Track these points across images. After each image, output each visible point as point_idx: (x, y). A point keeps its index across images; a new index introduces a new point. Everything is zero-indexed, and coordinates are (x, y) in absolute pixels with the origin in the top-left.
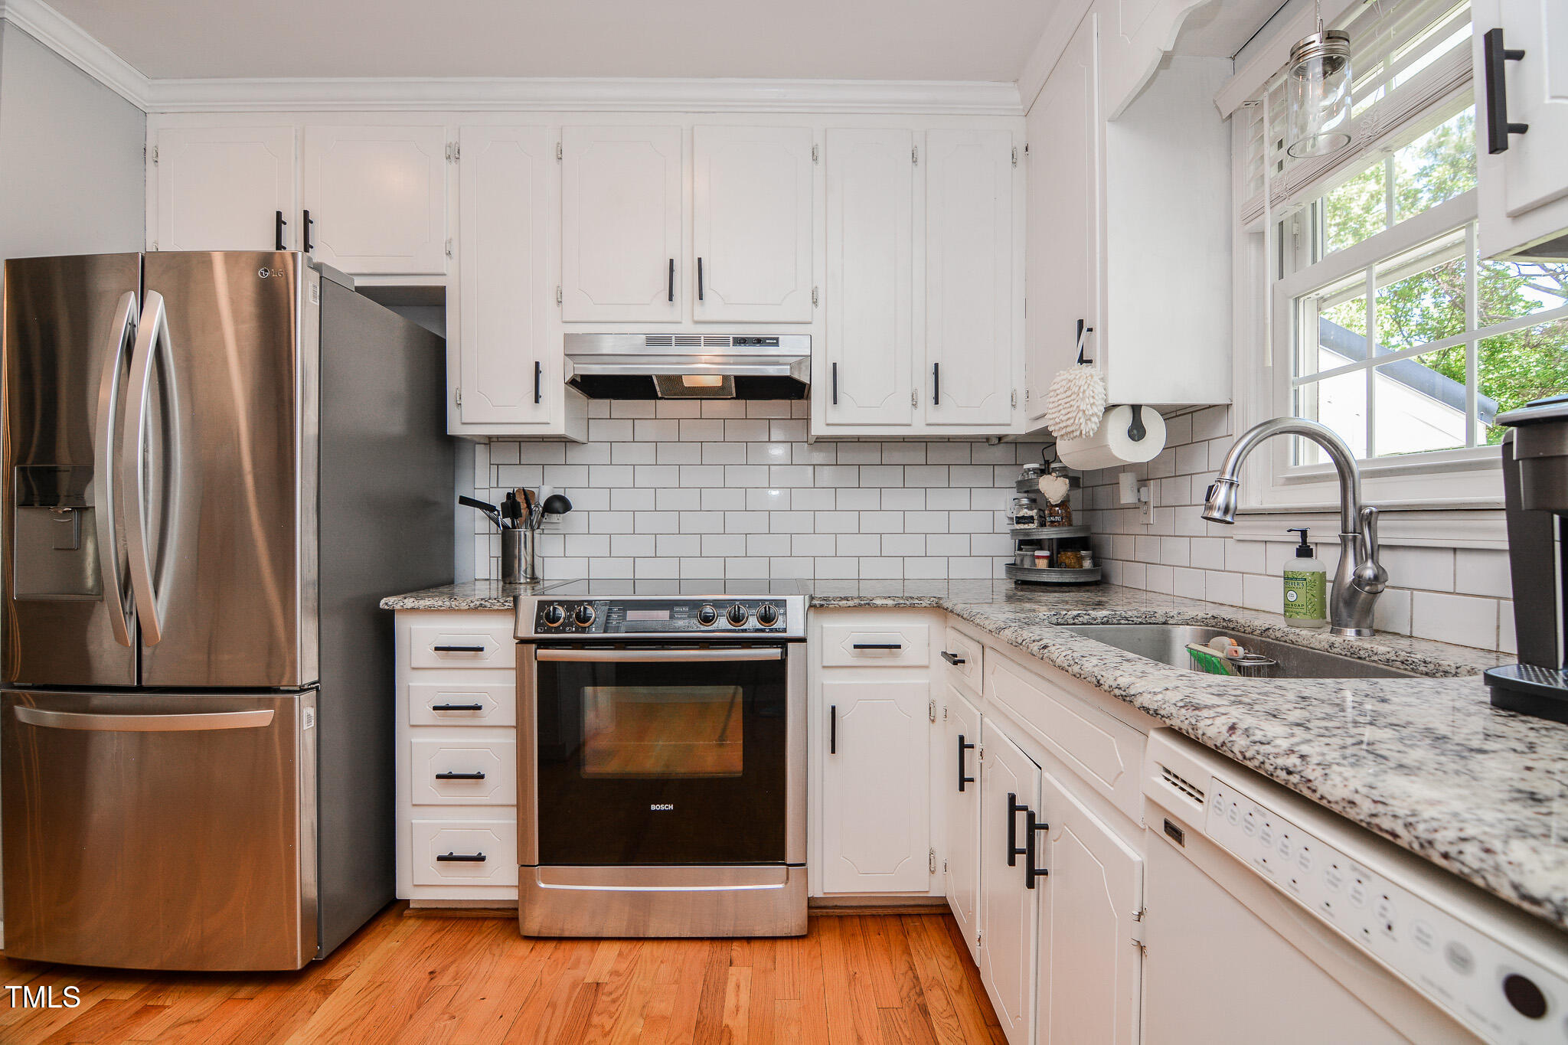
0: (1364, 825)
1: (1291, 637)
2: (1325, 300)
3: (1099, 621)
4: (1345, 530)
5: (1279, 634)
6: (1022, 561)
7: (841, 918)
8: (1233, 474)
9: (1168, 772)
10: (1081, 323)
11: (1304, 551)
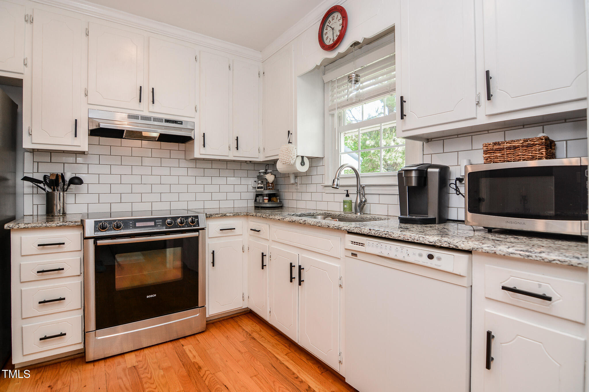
0: (402, 240)
1: (346, 216)
2: (346, 134)
3: (298, 216)
4: (358, 190)
5: (343, 216)
6: (259, 201)
7: (213, 323)
8: (338, 177)
9: (353, 242)
10: (289, 132)
11: (348, 195)
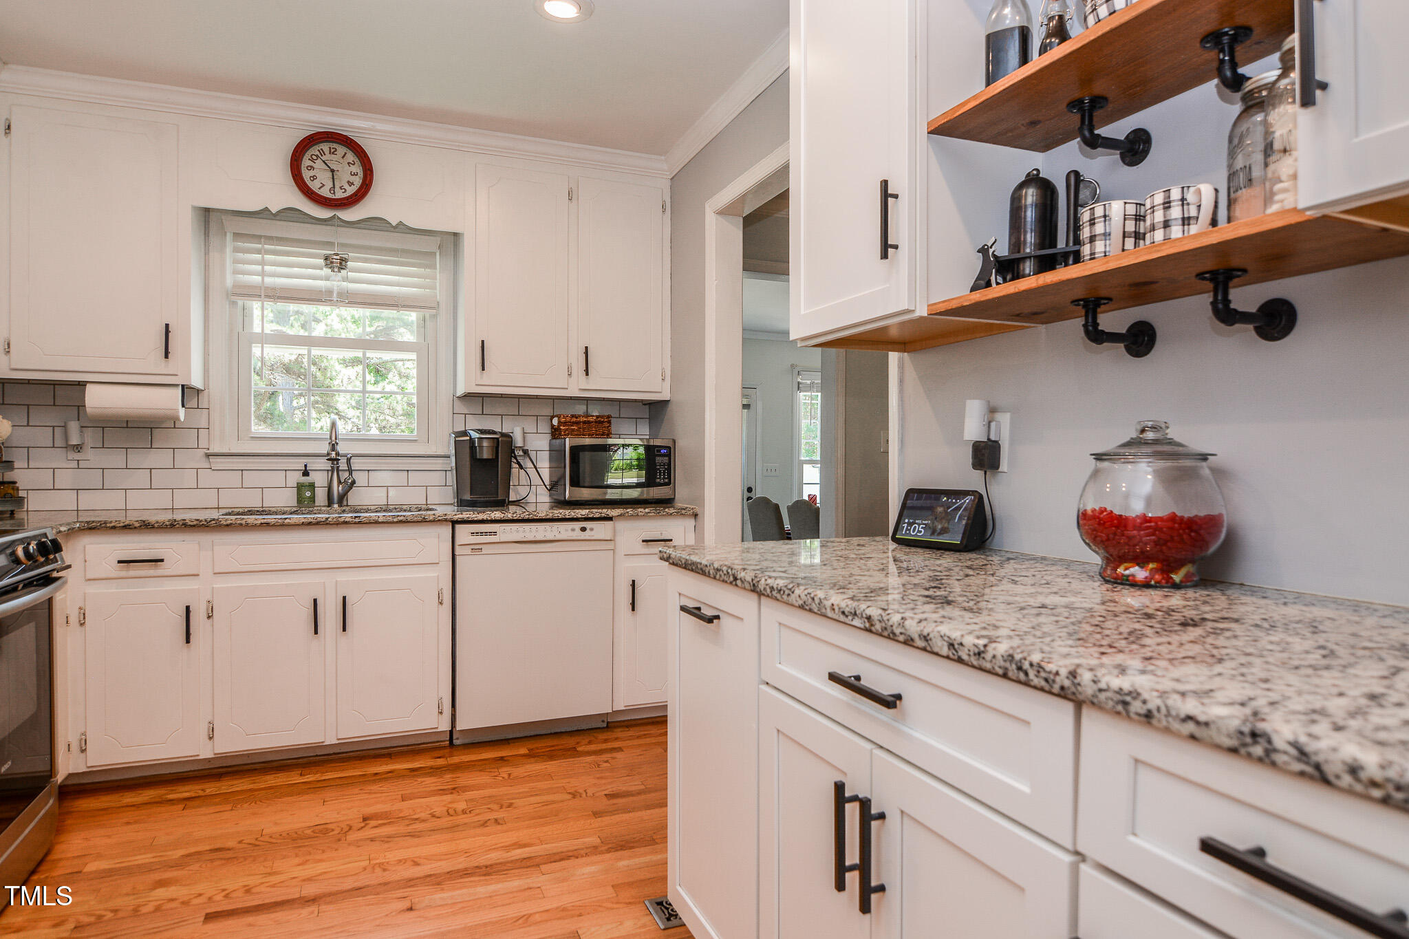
9: (475, 533)
10: (167, 326)
11: (306, 473)
